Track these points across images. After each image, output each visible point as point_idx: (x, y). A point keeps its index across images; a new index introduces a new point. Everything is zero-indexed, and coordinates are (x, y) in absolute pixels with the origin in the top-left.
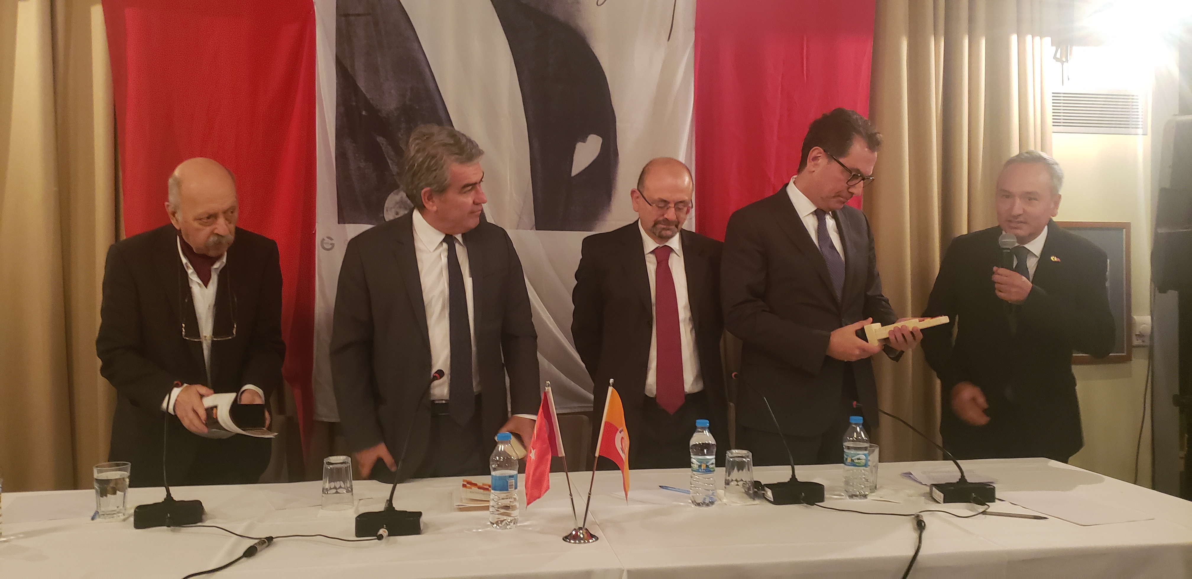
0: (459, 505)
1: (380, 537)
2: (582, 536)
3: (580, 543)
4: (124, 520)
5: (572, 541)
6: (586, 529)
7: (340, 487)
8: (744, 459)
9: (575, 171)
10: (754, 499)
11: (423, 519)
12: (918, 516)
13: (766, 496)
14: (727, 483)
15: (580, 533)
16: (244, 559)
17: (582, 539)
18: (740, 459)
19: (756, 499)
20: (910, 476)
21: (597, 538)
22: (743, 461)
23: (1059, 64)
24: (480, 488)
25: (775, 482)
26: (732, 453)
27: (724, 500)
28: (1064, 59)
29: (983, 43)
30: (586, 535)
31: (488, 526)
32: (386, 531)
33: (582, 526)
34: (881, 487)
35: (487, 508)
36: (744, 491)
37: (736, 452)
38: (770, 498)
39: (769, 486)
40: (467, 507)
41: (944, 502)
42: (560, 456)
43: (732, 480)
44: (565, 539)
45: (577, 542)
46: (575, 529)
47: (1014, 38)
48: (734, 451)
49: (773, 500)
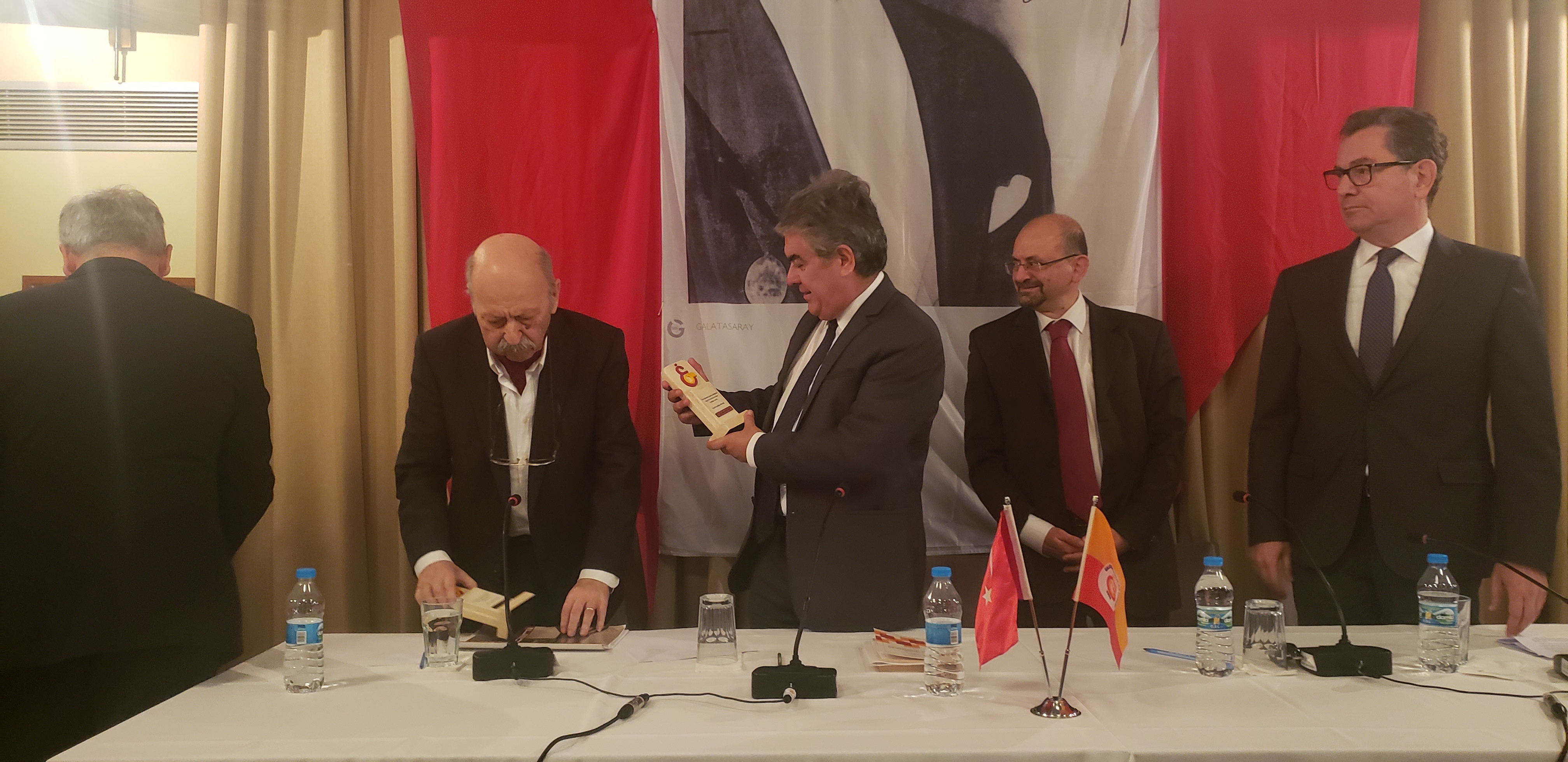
0: (876, 663)
1: (788, 699)
2: (1058, 708)
3: (1055, 717)
4: (459, 669)
5: (1045, 715)
6: (1064, 699)
7: (720, 635)
8: (1272, 613)
9: (994, 225)
10: (1287, 669)
11: (839, 678)
12: (1547, 697)
13: (1303, 663)
14: (1248, 645)
15: (1055, 704)
16: (619, 721)
17: (1058, 712)
18: (1266, 612)
19: (1289, 668)
20: (1516, 643)
21: (1078, 712)
22: (1269, 615)
24: (898, 642)
25: (1317, 646)
26: (1254, 604)
27: (1243, 669)
30: (1063, 708)
31: (922, 692)
32: (794, 691)
33: (1057, 695)
34: (1473, 657)
35: (921, 669)
37: (1259, 602)
38: (1313, 667)
39: (1309, 650)
40: (888, 666)
43: (1254, 642)
44: (1038, 710)
45: (1052, 716)
46: (1048, 699)
48: (1256, 601)
49: (1315, 669)
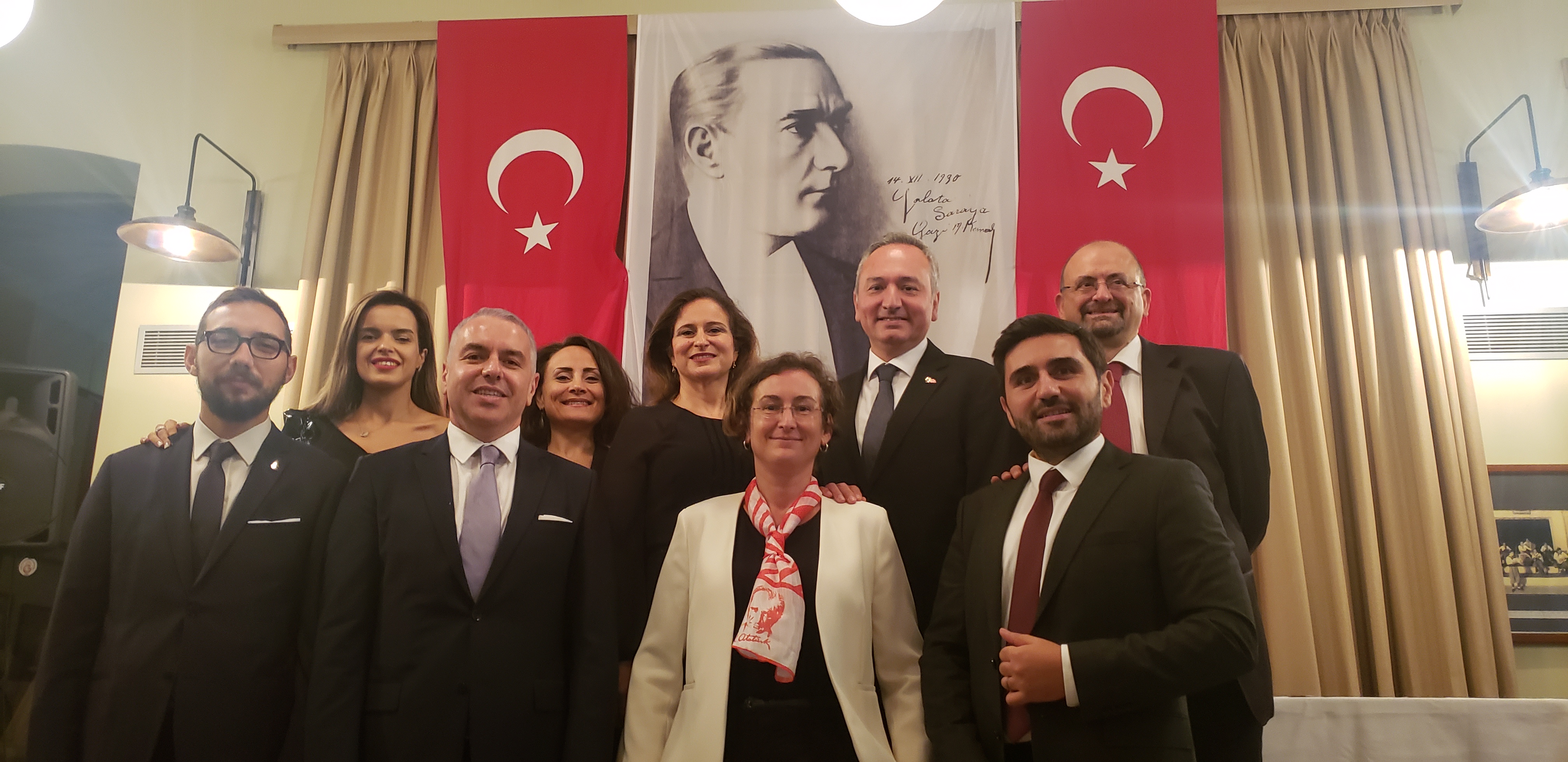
23: (1476, 283)
28: (1480, 278)
29: (1363, 262)
47: (1400, 254)
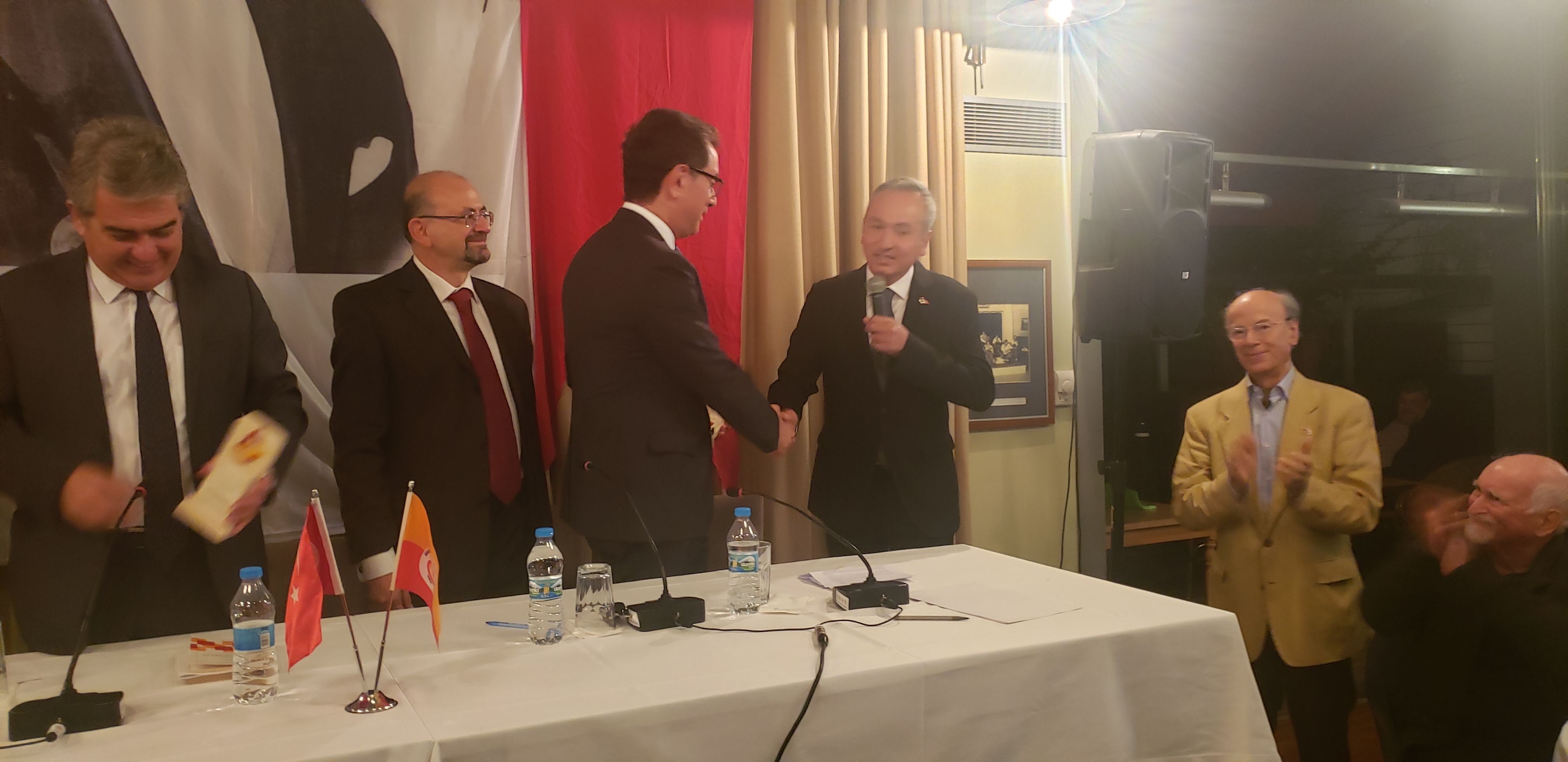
0: (185, 676)
1: (52, 737)
2: (373, 702)
3: (371, 712)
5: (359, 711)
6: (380, 692)
8: (601, 576)
9: (354, 188)
10: (615, 626)
11: (124, 702)
12: (819, 629)
13: (631, 621)
14: (579, 609)
17: (374, 706)
18: (596, 576)
19: (617, 626)
20: (810, 578)
21: (395, 703)
22: (599, 578)
23: (971, 67)
24: (218, 648)
25: (643, 602)
26: (585, 569)
27: (575, 633)
28: (977, 62)
29: (885, 38)
30: (379, 700)
31: (231, 702)
32: (62, 726)
33: (372, 688)
34: (774, 596)
35: (228, 676)
36: (602, 618)
38: (637, 624)
39: (633, 607)
40: (198, 678)
41: (850, 609)
42: (337, 593)
43: (586, 605)
44: (350, 708)
45: (367, 711)
46: (363, 693)
47: (920, 33)
48: (587, 566)
49: (639, 626)
